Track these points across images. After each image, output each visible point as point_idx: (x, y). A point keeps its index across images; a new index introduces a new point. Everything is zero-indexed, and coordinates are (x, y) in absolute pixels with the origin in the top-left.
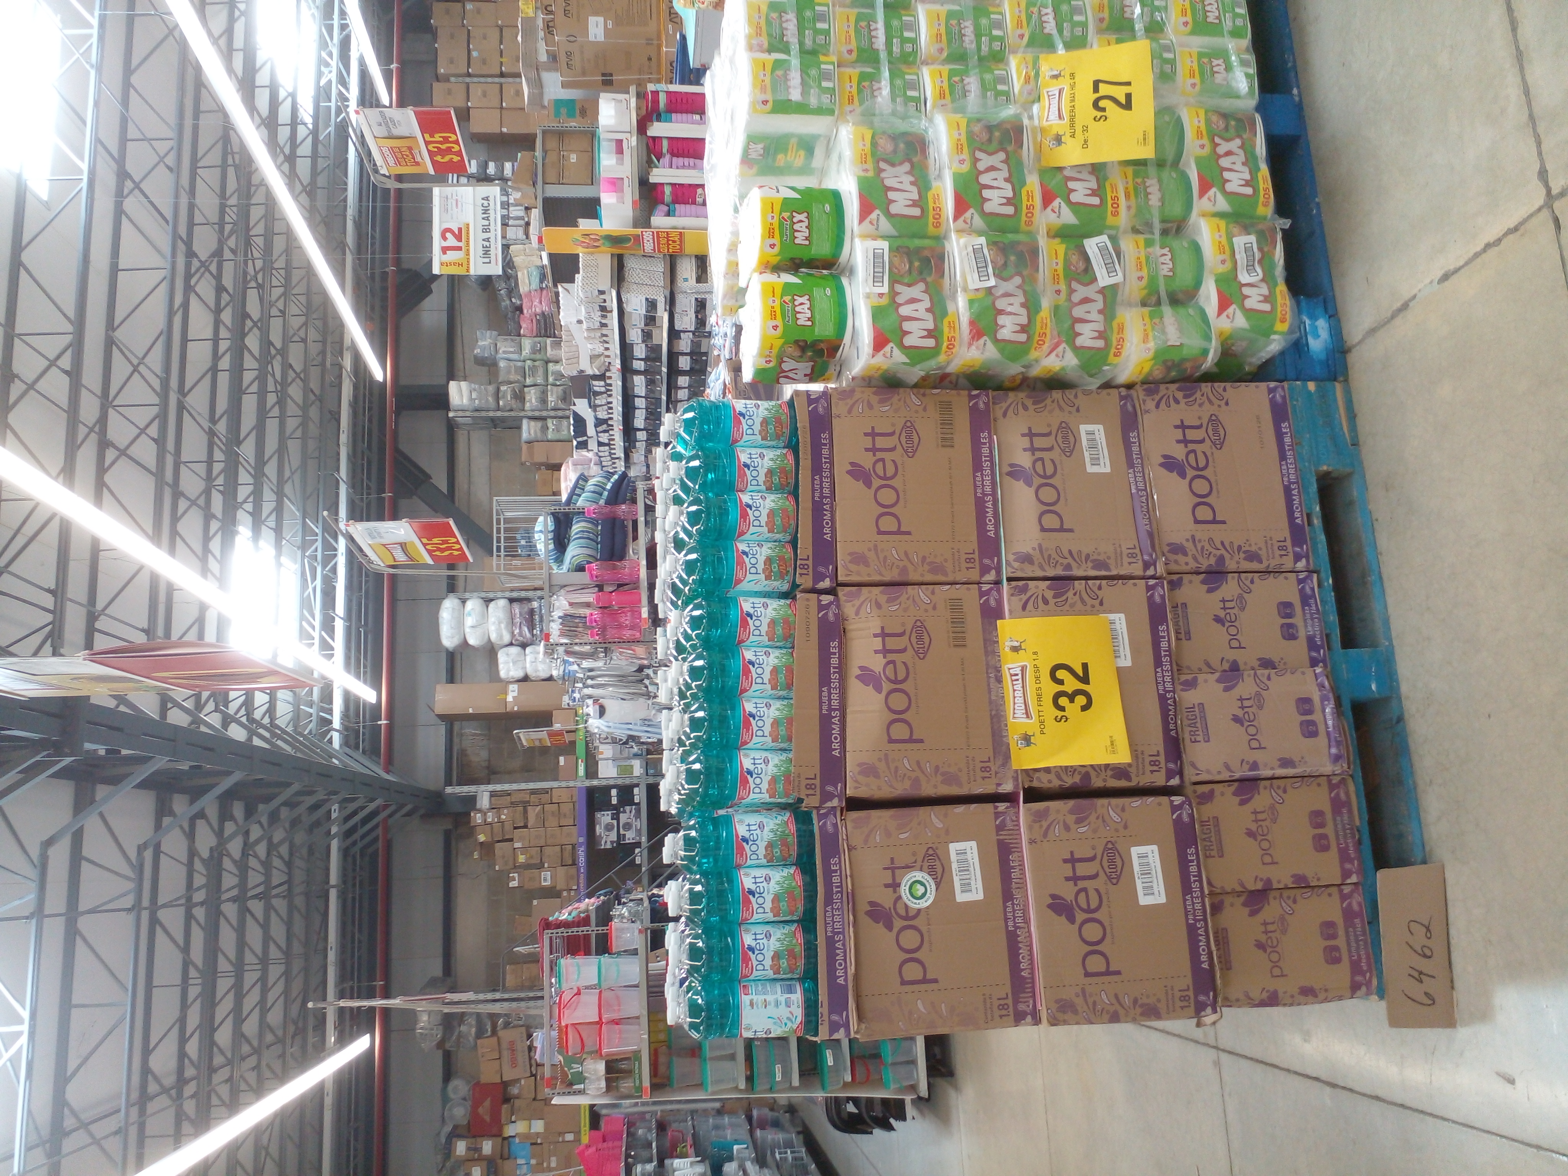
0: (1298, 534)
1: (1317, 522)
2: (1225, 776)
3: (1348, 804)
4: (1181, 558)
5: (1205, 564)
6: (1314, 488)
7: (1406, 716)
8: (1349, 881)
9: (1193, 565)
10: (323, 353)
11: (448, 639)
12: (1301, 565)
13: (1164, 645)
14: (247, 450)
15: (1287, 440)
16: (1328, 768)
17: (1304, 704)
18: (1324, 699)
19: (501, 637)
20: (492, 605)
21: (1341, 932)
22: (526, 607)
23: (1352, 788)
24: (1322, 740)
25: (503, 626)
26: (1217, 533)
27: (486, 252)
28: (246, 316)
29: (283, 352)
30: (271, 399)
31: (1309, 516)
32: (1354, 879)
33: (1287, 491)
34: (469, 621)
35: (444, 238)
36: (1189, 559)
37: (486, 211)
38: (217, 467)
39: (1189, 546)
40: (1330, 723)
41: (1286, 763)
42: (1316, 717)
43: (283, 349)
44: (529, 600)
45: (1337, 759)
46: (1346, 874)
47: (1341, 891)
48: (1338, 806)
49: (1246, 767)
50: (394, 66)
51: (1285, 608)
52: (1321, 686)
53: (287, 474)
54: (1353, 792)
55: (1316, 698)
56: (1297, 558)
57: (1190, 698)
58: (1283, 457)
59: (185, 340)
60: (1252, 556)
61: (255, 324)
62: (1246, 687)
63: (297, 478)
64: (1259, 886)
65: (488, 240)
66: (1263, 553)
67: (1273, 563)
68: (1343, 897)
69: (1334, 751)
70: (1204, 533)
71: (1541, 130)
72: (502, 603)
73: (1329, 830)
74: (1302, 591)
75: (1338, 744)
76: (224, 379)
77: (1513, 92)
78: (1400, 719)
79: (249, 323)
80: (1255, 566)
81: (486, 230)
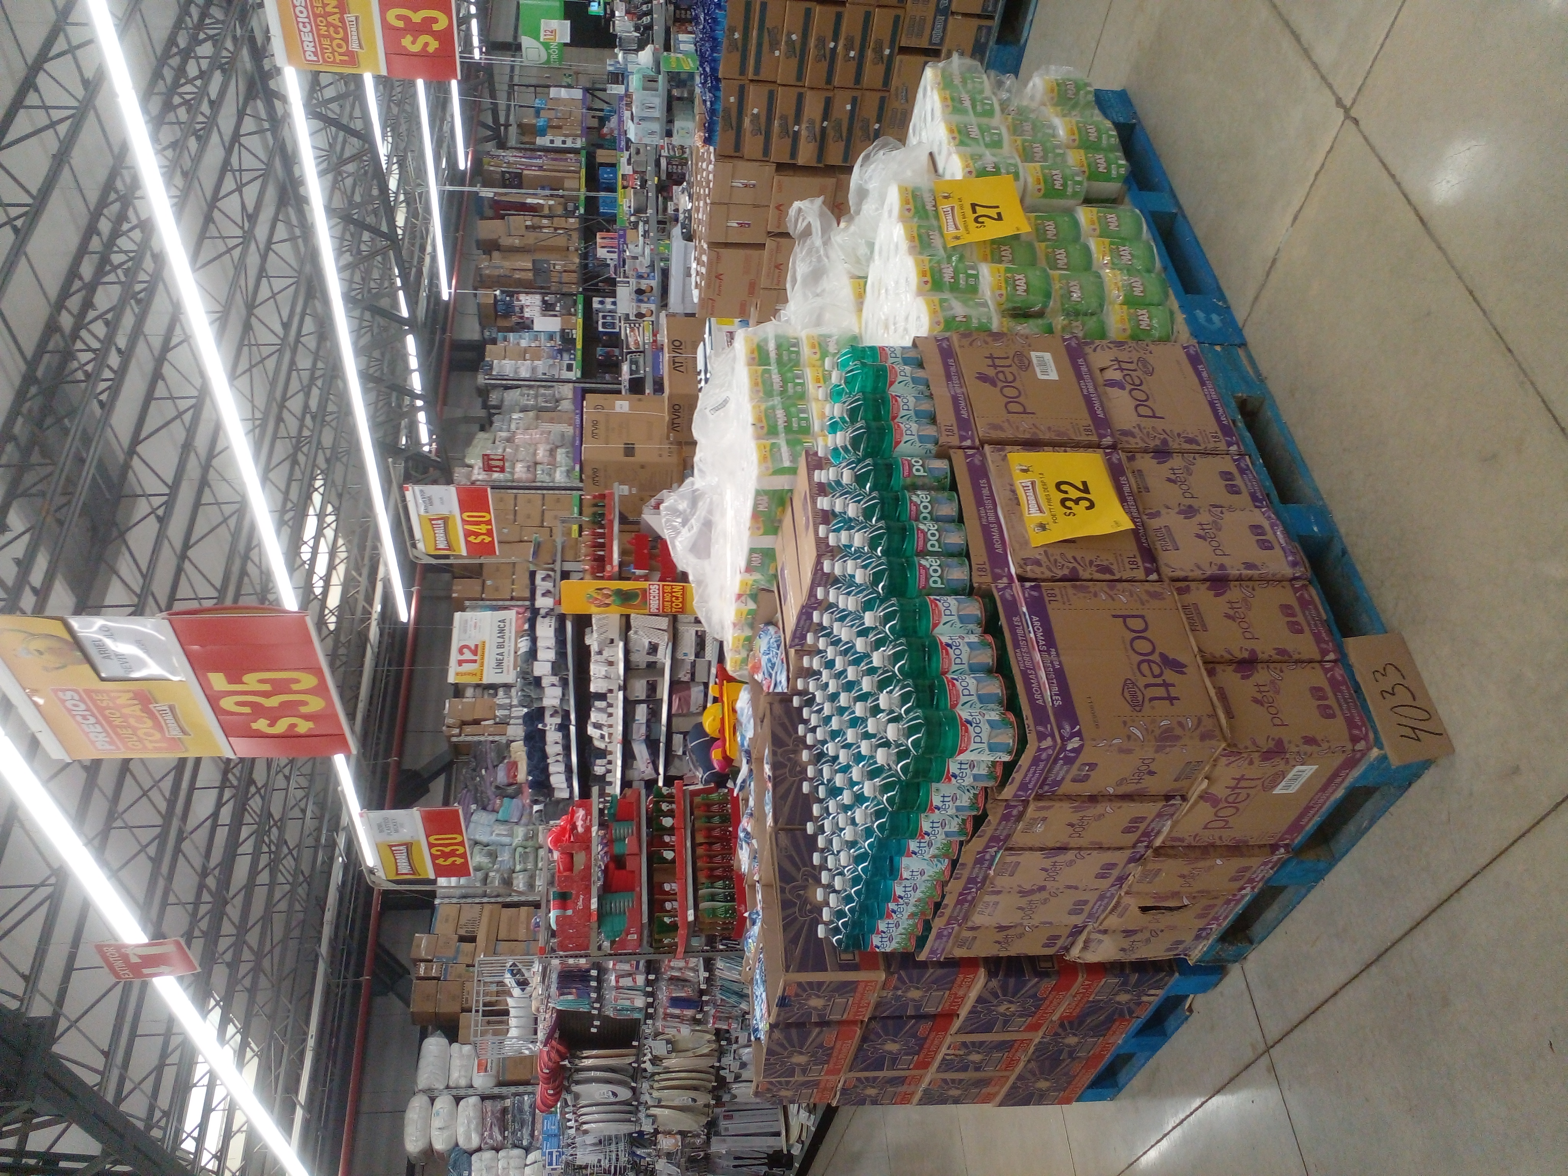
0: (1226, 430)
1: (1240, 425)
2: (1197, 573)
3: (1312, 602)
4: (1130, 439)
5: (1152, 444)
6: (1233, 404)
7: (1349, 549)
8: (1327, 658)
9: (1142, 445)
10: (319, 829)
11: (413, 1145)
12: (1234, 448)
13: (1126, 489)
14: (234, 911)
15: (1205, 374)
16: (1288, 572)
17: (1256, 529)
18: (1272, 526)
19: (469, 1138)
20: (462, 1103)
21: (1330, 694)
22: (499, 1105)
23: (1313, 592)
24: (1278, 552)
25: (473, 1126)
26: (1159, 424)
27: (499, 664)
28: (251, 782)
29: (281, 825)
30: (264, 860)
31: (1234, 422)
32: (1332, 656)
33: (1212, 404)
34: (437, 1123)
35: (461, 652)
36: (1138, 440)
37: (501, 631)
38: (203, 909)
39: (1136, 431)
40: (1282, 541)
41: (1249, 566)
42: (1270, 536)
43: (281, 820)
44: (502, 1097)
45: (1294, 564)
46: (1324, 653)
47: (1323, 667)
48: (1304, 604)
49: (1215, 568)
50: (414, 589)
51: (1226, 476)
52: (1269, 518)
53: (268, 947)
54: (1314, 593)
55: (1266, 524)
56: (1229, 444)
57: (1155, 523)
58: (1203, 384)
59: (192, 788)
60: (1190, 441)
61: (258, 790)
62: (1204, 517)
63: (277, 951)
64: (1246, 655)
65: (501, 654)
66: (1199, 439)
67: (1211, 446)
68: (1326, 671)
69: (1290, 558)
70: (1147, 423)
71: (1331, 80)
72: (473, 1100)
73: (1300, 618)
74: (1238, 466)
75: (1293, 554)
76: (222, 834)
77: (1307, 73)
78: (1344, 552)
79: (253, 789)
80: (1194, 447)
81: (500, 646)
